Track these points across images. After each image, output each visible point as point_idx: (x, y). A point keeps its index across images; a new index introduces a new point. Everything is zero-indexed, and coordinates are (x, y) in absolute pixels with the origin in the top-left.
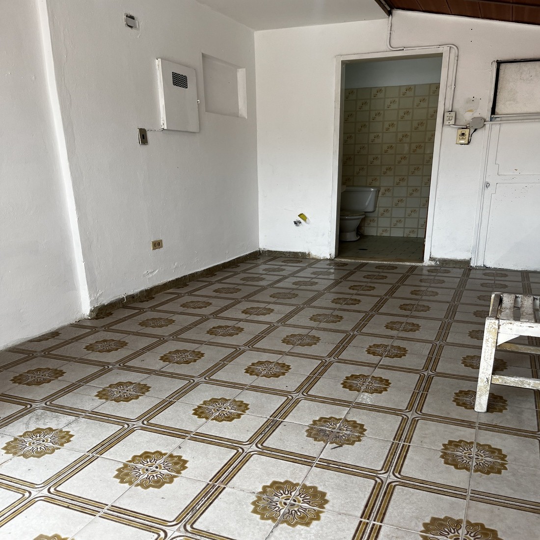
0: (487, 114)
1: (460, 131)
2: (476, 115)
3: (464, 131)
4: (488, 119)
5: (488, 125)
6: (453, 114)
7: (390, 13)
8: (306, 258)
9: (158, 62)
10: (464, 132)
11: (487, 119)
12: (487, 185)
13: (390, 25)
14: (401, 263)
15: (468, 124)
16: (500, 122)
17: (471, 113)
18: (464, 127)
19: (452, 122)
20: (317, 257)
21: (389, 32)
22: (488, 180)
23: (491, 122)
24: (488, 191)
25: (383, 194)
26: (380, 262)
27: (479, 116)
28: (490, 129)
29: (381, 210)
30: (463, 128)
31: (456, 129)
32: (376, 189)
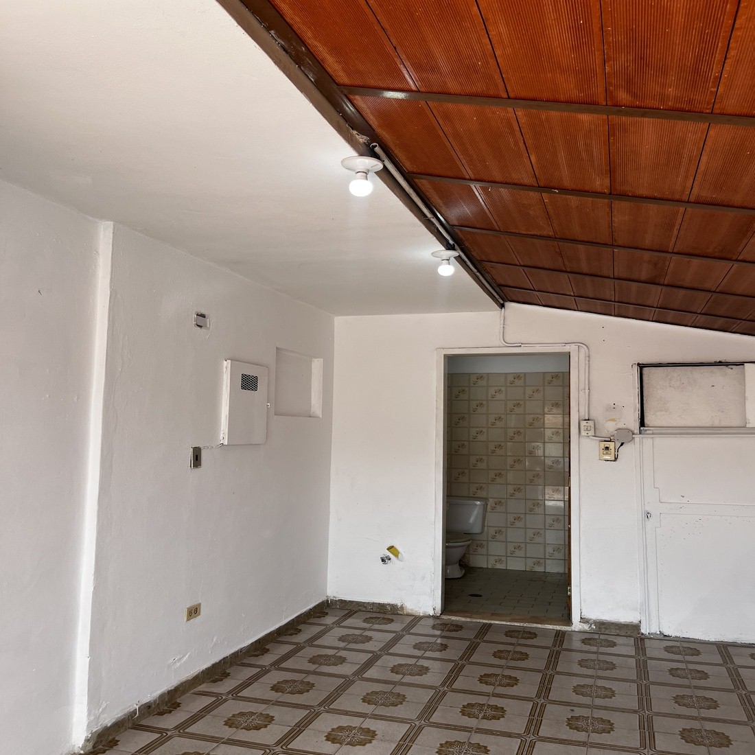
0: (634, 424)
1: (603, 445)
2: (621, 425)
3: (607, 444)
4: (637, 431)
5: (637, 438)
6: (591, 423)
7: (502, 306)
8: (398, 614)
9: (226, 364)
10: (608, 446)
11: (635, 432)
12: (648, 515)
13: (502, 319)
14: (539, 626)
15: (612, 436)
16: (652, 436)
17: (614, 423)
18: (607, 439)
19: (591, 433)
20: (414, 613)
21: (502, 326)
22: (648, 509)
23: (641, 436)
24: (650, 524)
25: (493, 508)
26: (509, 623)
27: (624, 426)
28: (641, 443)
29: (492, 531)
30: (605, 441)
31: (597, 442)
32: (483, 503)
